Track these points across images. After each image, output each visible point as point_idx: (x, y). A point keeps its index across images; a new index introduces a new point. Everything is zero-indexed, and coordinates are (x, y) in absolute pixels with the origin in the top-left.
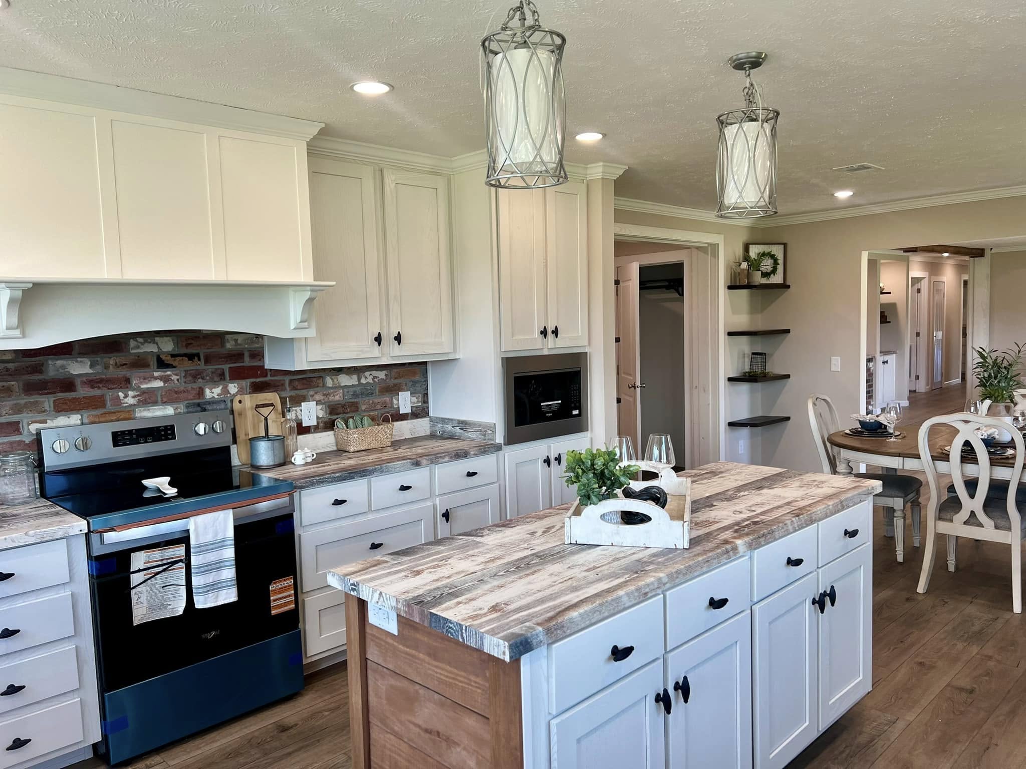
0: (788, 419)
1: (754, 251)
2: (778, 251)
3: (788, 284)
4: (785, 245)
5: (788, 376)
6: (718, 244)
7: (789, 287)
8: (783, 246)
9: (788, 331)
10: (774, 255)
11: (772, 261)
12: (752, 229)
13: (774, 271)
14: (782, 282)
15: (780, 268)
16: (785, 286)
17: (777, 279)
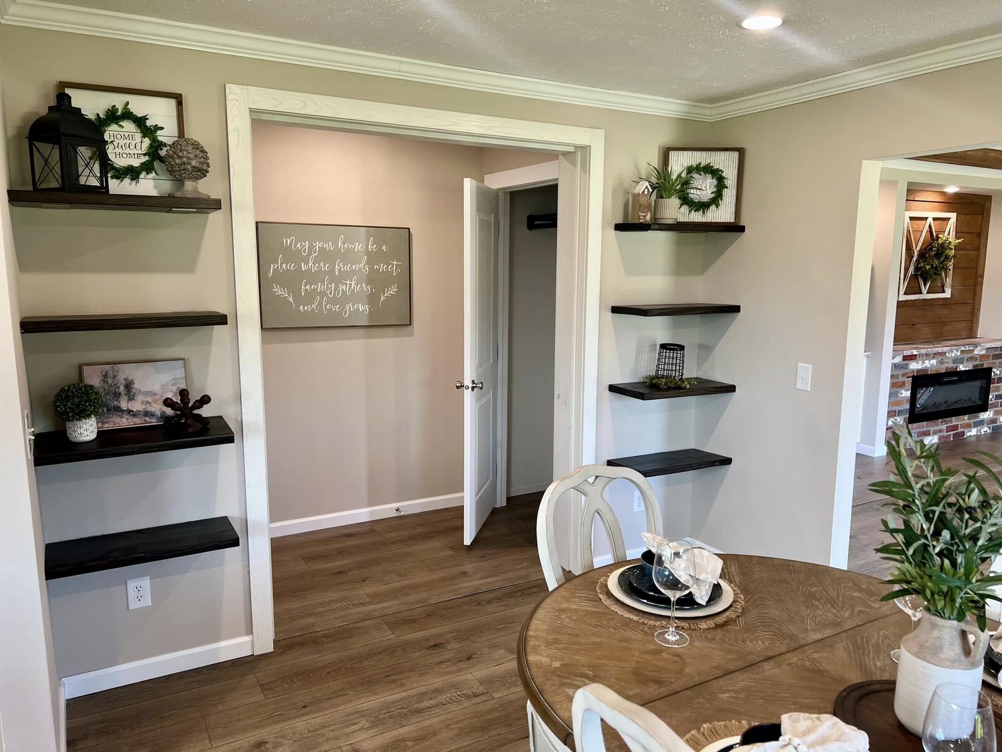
0: (727, 461)
1: (679, 163)
2: (726, 163)
3: (742, 224)
4: (741, 151)
5: (731, 389)
6: (590, 146)
7: (742, 229)
8: (736, 155)
9: (736, 309)
10: (718, 170)
11: (715, 182)
12: (685, 123)
13: (716, 199)
14: (732, 220)
15: (729, 195)
16: (736, 228)
17: (723, 213)
